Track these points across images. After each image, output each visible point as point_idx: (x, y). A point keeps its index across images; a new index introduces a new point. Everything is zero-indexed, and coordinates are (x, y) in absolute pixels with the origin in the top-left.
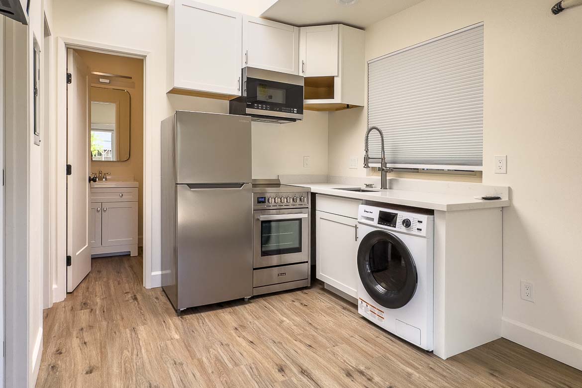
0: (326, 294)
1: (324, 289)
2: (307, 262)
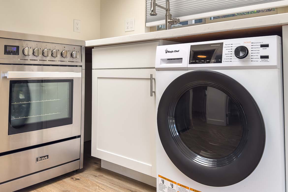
0: (104, 175)
1: (100, 170)
2: (79, 136)
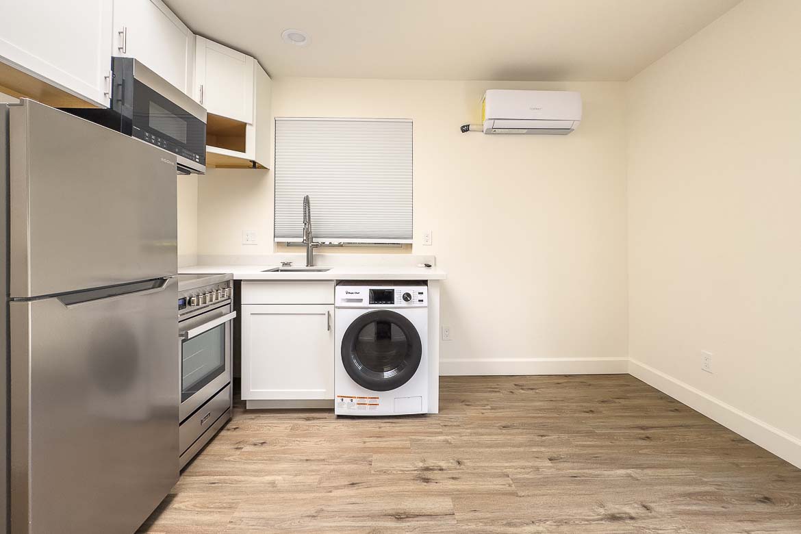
2: (230, 383)
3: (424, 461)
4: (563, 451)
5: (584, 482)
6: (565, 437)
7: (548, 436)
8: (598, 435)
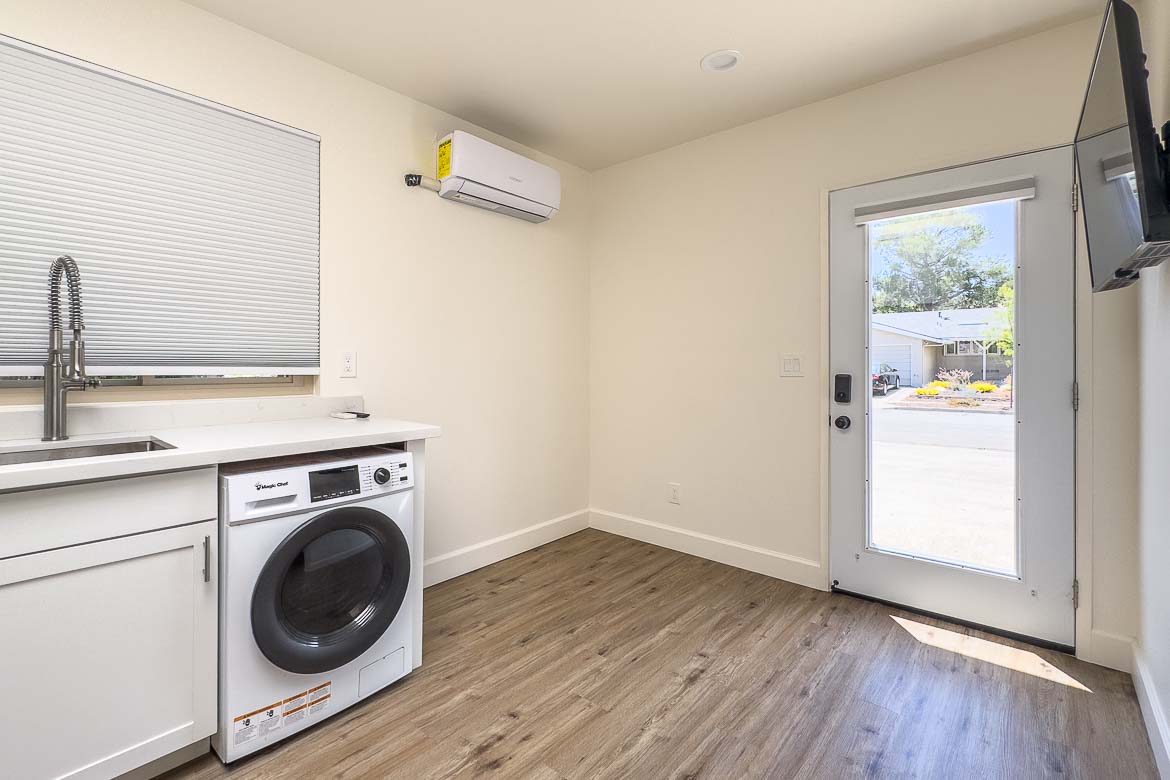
3: (466, 742)
4: (603, 637)
5: (645, 660)
6: (592, 621)
7: (577, 628)
8: (618, 604)
